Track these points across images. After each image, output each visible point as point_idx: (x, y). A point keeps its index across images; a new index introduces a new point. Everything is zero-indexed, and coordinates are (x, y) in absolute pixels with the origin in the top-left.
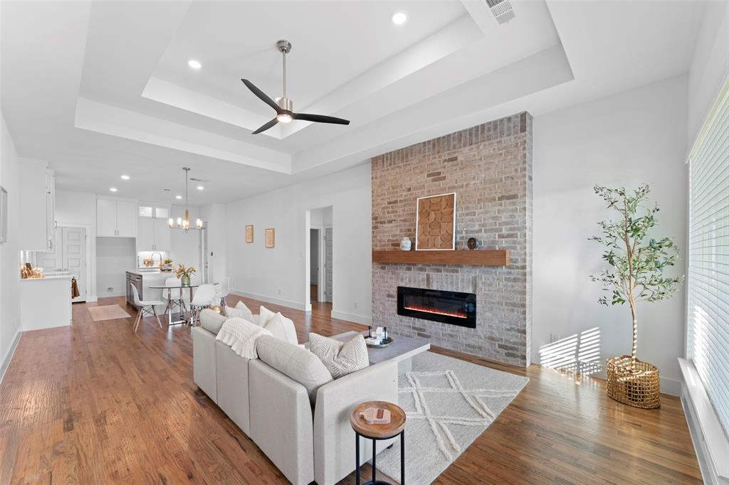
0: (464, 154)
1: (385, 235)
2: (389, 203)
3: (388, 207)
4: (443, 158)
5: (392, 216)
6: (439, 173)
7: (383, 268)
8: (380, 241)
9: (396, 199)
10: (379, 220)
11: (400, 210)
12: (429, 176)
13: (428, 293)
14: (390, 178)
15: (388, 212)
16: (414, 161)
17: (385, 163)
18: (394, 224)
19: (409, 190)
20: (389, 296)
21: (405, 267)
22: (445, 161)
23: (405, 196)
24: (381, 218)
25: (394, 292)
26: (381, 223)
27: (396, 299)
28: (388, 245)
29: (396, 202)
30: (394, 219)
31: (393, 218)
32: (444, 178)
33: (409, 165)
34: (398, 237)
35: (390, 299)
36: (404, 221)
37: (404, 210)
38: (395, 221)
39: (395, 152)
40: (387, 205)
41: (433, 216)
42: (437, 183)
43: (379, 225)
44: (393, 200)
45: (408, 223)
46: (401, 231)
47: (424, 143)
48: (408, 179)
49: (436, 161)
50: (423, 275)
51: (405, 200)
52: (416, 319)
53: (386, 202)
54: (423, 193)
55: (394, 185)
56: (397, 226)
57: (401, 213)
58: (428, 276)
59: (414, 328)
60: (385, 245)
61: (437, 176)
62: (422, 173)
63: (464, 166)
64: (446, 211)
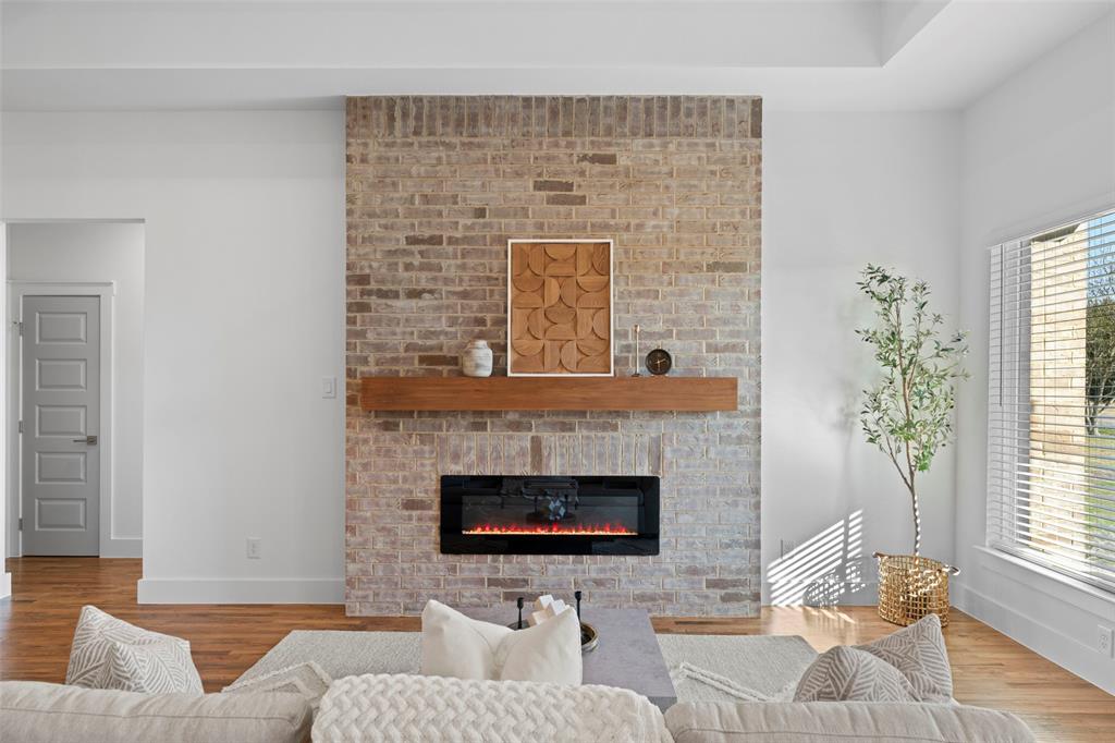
0: (632, 152)
1: (398, 330)
2: (412, 241)
3: (405, 252)
4: (579, 150)
5: (423, 280)
6: (569, 186)
7: (387, 427)
8: (379, 348)
9: (437, 233)
10: (373, 286)
11: (450, 267)
12: (539, 186)
13: (535, 485)
14: (414, 170)
15: (408, 267)
16: (496, 140)
17: (398, 124)
18: (427, 300)
19: (480, 213)
20: (411, 505)
21: (463, 423)
22: (584, 158)
23: (467, 228)
24: (383, 281)
25: (429, 491)
26: (382, 294)
27: (435, 511)
28: (406, 360)
29: (435, 240)
30: (430, 286)
31: (424, 284)
32: (582, 200)
33: (480, 146)
34: (442, 337)
35: (415, 513)
36: (465, 295)
37: (463, 267)
38: (431, 292)
39: (432, 99)
40: (403, 244)
41: (553, 290)
42: (562, 209)
43: (373, 300)
44: (427, 233)
45: (475, 304)
46: (453, 322)
47: (527, 100)
48: (478, 183)
49: (561, 152)
50: (524, 440)
51: (466, 240)
52: (502, 557)
53: (401, 236)
54: (521, 229)
55: (428, 191)
56: (438, 308)
57: (452, 273)
58: (536, 442)
59: (493, 582)
60: (395, 360)
61: (561, 192)
62: (518, 174)
63: (632, 180)
64: (594, 279)
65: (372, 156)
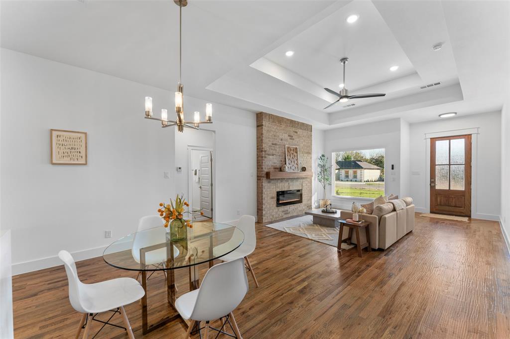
0: (300, 132)
1: (271, 162)
2: (273, 144)
4: (293, 130)
6: (292, 137)
7: (269, 182)
8: (268, 166)
10: (267, 153)
11: (278, 150)
12: (289, 136)
13: (288, 192)
14: (273, 130)
15: (272, 149)
16: (283, 126)
18: (274, 157)
19: (282, 140)
20: (272, 198)
21: (279, 181)
22: (294, 132)
23: (280, 142)
25: (275, 195)
26: (269, 155)
27: (276, 199)
29: (276, 144)
31: (274, 153)
32: (294, 139)
33: (281, 127)
34: (277, 164)
38: (275, 155)
39: (275, 116)
40: (271, 145)
42: (291, 140)
43: (267, 156)
45: (281, 157)
47: (287, 119)
48: (281, 134)
49: (291, 130)
50: (287, 183)
51: (280, 145)
52: (284, 206)
53: (271, 143)
54: (287, 144)
55: (275, 134)
56: (276, 158)
58: (289, 183)
59: (283, 211)
60: (270, 168)
62: (286, 133)
63: (299, 137)
64: (295, 154)
65: (267, 126)
